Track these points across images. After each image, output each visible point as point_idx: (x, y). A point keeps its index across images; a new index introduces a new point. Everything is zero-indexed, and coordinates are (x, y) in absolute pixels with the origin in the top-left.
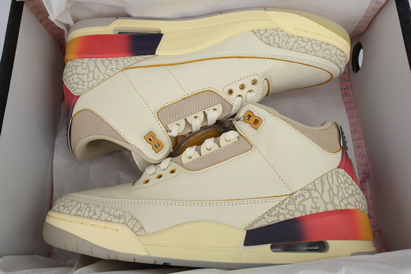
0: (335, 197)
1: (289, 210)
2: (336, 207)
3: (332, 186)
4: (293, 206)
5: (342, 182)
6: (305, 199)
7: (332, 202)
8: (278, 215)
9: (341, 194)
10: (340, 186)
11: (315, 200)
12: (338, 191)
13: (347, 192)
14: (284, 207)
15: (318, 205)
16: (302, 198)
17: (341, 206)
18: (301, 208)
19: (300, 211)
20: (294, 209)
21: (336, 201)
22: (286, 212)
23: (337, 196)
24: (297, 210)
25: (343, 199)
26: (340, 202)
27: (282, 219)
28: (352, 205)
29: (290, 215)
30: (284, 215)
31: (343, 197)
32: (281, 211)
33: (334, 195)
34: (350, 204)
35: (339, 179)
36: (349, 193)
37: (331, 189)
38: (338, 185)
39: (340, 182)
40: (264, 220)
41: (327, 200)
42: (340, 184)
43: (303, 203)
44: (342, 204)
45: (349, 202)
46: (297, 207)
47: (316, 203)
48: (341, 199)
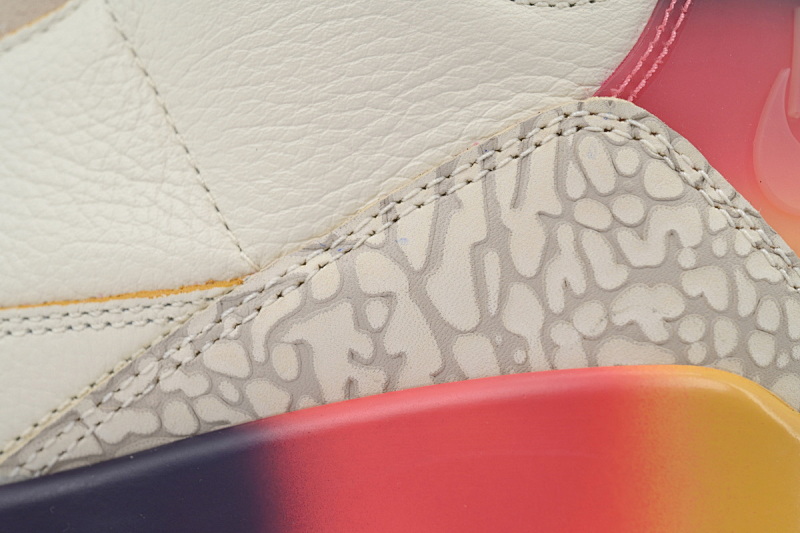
0: (520, 293)
1: (213, 377)
2: (519, 356)
3: (507, 216)
4: (237, 349)
5: (591, 192)
6: (309, 308)
7: (489, 324)
8: (153, 399)
9: (567, 268)
10: (567, 216)
11: (376, 314)
12: (550, 249)
13: (620, 258)
14: (185, 355)
15: (392, 346)
16: (293, 298)
17: (550, 347)
18: (286, 364)
19: (279, 382)
20: (242, 370)
21: (523, 317)
22: (196, 385)
23: (536, 283)
24: (262, 370)
25: (574, 301)
26: (551, 318)
27: (181, 424)
28: (642, 338)
29: (226, 402)
30: (190, 402)
31: (579, 286)
32: (172, 380)
33: (509, 274)
34: (633, 332)
35: (572, 169)
36: (637, 260)
37: (497, 236)
38: (554, 207)
39: (576, 187)
40: (79, 430)
41: (460, 311)
42: (569, 202)
43: (296, 332)
44: (561, 334)
45: (620, 320)
46: (259, 355)
47: (377, 334)
48: (557, 303)
